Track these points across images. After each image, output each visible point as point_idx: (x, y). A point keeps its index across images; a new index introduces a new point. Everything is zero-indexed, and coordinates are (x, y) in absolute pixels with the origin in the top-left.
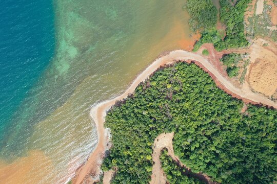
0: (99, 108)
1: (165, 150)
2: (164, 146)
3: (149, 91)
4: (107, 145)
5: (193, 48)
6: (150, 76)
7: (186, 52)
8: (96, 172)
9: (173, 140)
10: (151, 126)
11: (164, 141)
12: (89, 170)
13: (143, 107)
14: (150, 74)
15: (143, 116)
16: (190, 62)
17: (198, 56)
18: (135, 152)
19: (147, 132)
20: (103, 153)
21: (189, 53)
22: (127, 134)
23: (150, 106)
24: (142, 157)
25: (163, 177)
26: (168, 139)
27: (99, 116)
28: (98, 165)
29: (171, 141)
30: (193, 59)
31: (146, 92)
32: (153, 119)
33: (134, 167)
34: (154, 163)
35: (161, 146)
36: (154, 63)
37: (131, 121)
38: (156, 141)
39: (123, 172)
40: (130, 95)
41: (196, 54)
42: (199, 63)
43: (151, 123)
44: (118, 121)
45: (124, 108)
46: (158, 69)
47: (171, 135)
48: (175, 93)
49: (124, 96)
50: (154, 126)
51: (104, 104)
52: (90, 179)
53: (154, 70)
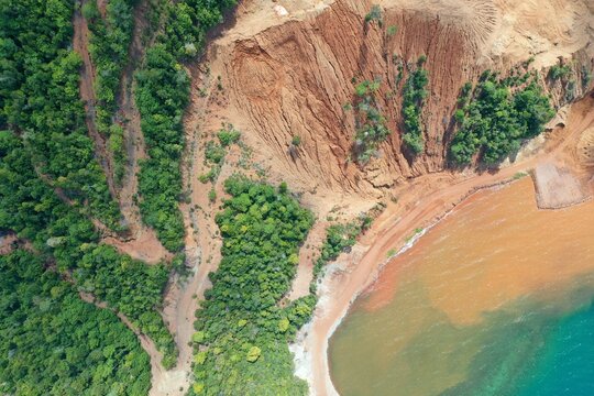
1: (172, 366)
11: (169, 386)
24: (217, 351)
25: (170, 319)
26: (160, 388)
28: (327, 294)
29: (154, 384)
34: (190, 344)
35: (176, 373)
38: (186, 387)
52: (346, 264)
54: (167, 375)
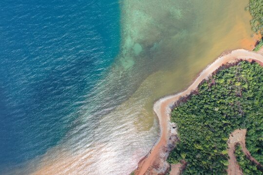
0: (163, 103)
1: (237, 146)
2: (237, 142)
3: (216, 88)
4: (170, 139)
5: (254, 48)
6: (213, 74)
7: (247, 51)
8: (159, 164)
9: (247, 135)
10: (224, 122)
11: (238, 136)
12: (152, 163)
13: (213, 104)
14: (212, 71)
15: (214, 112)
16: (251, 61)
17: (259, 55)
18: (208, 146)
19: (221, 128)
20: (166, 146)
21: (250, 52)
22: (198, 129)
23: (220, 103)
24: (216, 151)
25: (239, 171)
26: (242, 135)
27: (163, 111)
28: (161, 158)
29: (245, 136)
30: (255, 58)
31: (213, 89)
32: (225, 115)
33: (207, 161)
34: (229, 157)
35: (235, 142)
36: (217, 61)
37: (201, 117)
38: (231, 137)
39: (193, 166)
40: (192, 91)
41: (257, 53)
42: (260, 62)
43: (223, 119)
44: (186, 116)
45: (191, 104)
46: (220, 67)
47: (244, 131)
48: (244, 90)
49: (187, 92)
50: (228, 122)
51: (168, 100)
52: (153, 171)
53: (217, 68)
54: (238, 140)
